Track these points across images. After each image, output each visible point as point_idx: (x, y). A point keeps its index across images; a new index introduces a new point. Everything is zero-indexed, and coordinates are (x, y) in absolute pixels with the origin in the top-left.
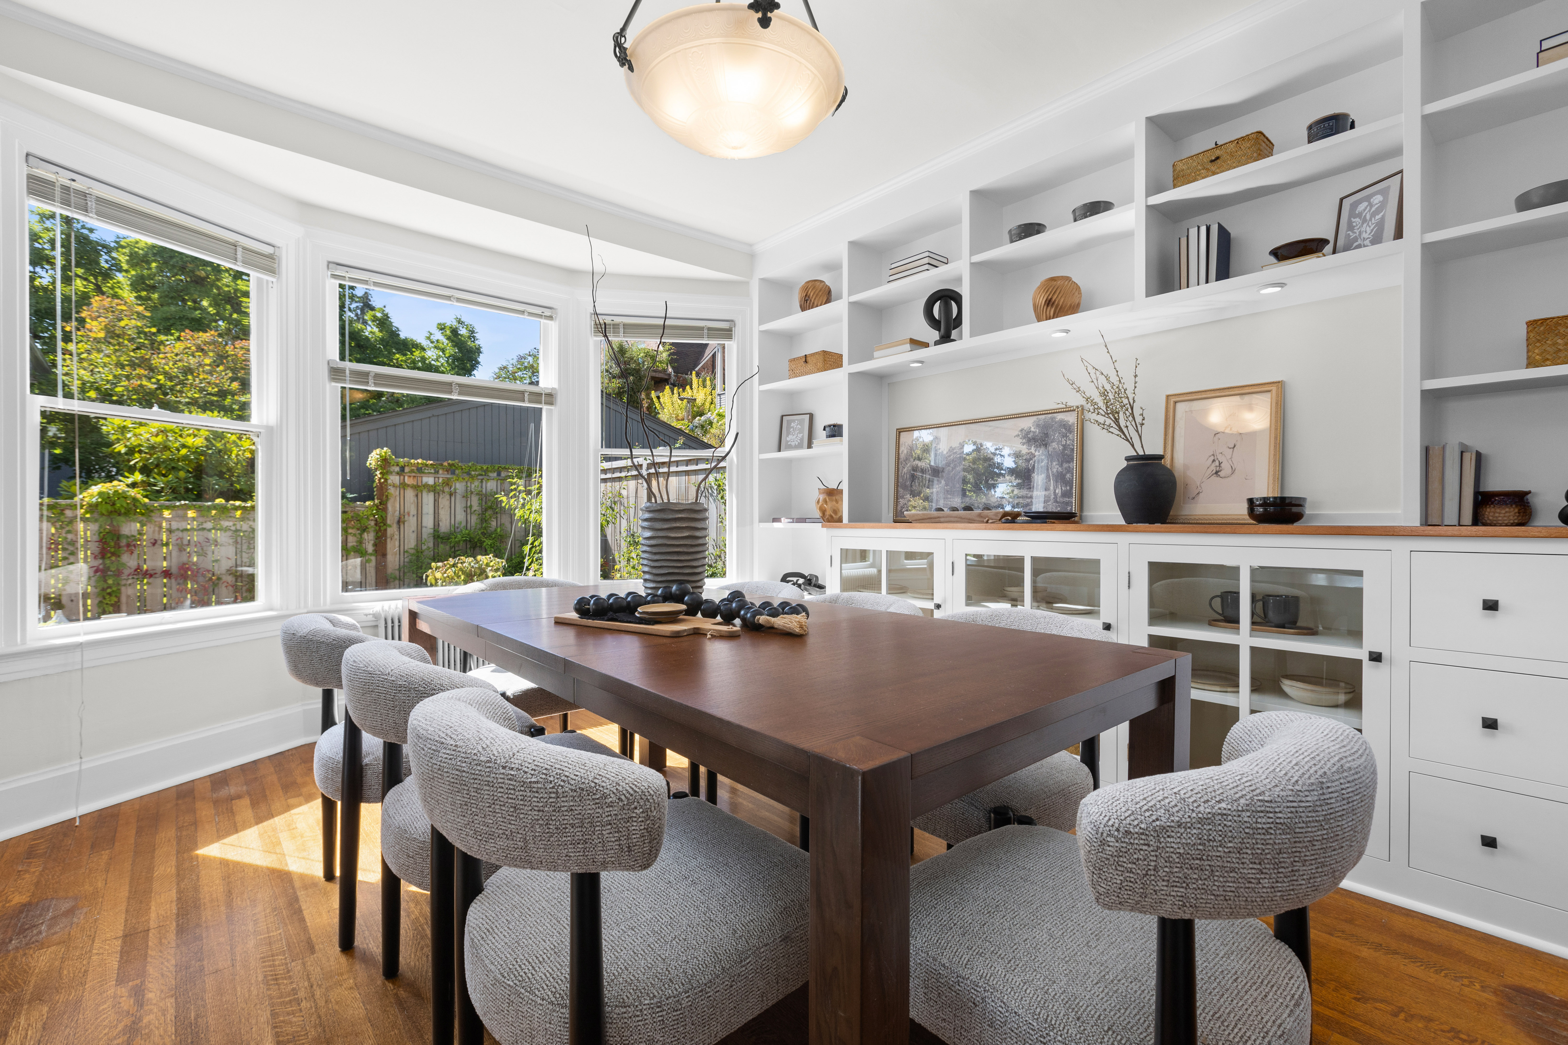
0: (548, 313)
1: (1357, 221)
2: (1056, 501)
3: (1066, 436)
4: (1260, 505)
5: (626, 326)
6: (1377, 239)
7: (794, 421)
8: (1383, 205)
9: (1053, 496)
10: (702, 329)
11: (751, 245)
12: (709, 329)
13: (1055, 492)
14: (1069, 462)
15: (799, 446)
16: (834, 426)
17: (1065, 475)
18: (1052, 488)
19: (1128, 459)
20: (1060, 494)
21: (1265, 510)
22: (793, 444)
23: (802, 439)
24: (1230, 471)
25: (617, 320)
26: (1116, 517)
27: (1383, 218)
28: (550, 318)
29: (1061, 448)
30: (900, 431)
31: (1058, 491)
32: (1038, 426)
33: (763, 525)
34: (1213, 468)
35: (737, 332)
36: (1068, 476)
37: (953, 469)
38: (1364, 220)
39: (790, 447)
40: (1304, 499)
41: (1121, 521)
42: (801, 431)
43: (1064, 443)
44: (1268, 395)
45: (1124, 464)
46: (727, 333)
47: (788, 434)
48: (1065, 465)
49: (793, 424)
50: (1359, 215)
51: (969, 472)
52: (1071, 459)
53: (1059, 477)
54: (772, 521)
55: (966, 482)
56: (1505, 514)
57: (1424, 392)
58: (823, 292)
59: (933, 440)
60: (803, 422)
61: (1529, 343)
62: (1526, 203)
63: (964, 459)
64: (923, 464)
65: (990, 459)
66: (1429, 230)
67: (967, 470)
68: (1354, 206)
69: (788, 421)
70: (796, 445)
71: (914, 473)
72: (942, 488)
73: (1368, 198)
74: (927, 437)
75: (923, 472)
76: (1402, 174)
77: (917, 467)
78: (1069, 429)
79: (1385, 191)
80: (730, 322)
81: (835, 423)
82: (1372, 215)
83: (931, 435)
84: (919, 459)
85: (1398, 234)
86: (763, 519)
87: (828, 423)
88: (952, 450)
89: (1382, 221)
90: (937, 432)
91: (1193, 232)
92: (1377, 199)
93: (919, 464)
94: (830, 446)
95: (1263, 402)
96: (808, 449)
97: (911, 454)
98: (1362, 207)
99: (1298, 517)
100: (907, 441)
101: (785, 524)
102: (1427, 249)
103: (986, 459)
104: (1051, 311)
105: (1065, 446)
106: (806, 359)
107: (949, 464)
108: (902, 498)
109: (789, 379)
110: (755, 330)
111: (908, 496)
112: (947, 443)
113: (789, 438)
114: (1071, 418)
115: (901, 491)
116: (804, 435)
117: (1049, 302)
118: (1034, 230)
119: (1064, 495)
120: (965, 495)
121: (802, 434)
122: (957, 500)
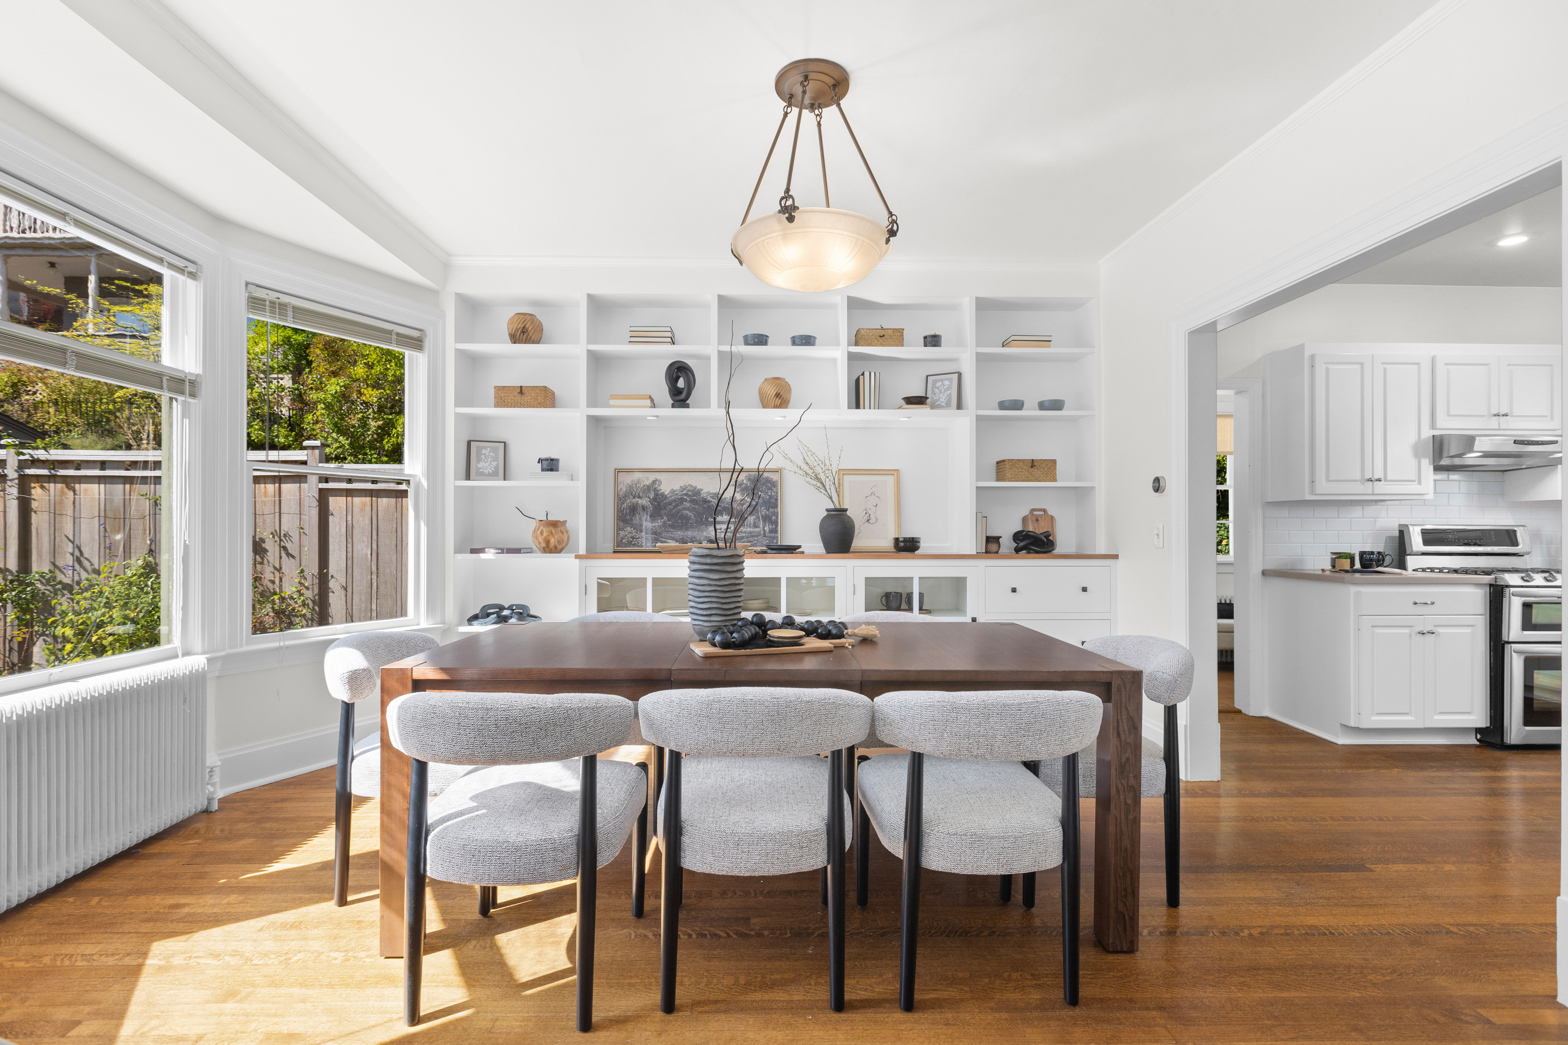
0: (191, 268)
1: (936, 390)
2: (765, 536)
3: (772, 490)
4: (902, 542)
5: (295, 309)
6: (948, 405)
7: (486, 448)
8: (950, 387)
9: (762, 532)
10: (390, 332)
11: (449, 255)
12: (398, 334)
13: (764, 529)
14: (774, 508)
15: (493, 475)
16: (552, 460)
17: (771, 517)
18: (761, 526)
19: (828, 510)
20: (768, 531)
21: (905, 544)
22: (486, 471)
23: (497, 468)
24: (875, 520)
25: (285, 299)
26: (819, 547)
27: (950, 394)
28: (193, 275)
29: (768, 497)
30: (618, 471)
31: (767, 528)
32: (749, 479)
33: (460, 556)
34: (866, 518)
35: (428, 343)
36: (774, 518)
37: (675, 507)
38: (941, 392)
39: (482, 476)
40: (919, 538)
41: (822, 550)
42: (495, 459)
43: (770, 494)
44: (892, 477)
45: (825, 513)
46: (417, 343)
47: (479, 460)
48: (771, 510)
49: (484, 451)
50: (938, 388)
51: (690, 511)
52: (775, 506)
53: (766, 519)
54: (474, 551)
55: (687, 518)
56: (993, 547)
57: (977, 487)
58: (539, 328)
59: (654, 482)
60: (495, 450)
61: (1003, 469)
62: (1003, 406)
63: (685, 500)
64: (644, 502)
65: (709, 502)
66: (978, 408)
67: (687, 509)
68: (935, 382)
69: (477, 447)
70: (489, 475)
71: (634, 509)
72: (665, 523)
73: (942, 381)
74: (648, 479)
75: (644, 508)
76: (960, 374)
77: (637, 503)
78: (774, 484)
79: (950, 380)
80: (420, 330)
81: (553, 457)
82: (945, 390)
83: (652, 477)
84: (639, 497)
85: (959, 406)
86: (458, 550)
87: (543, 457)
88: (673, 491)
89: (950, 396)
90: (659, 476)
91: (867, 374)
92: (947, 383)
93: (640, 501)
94: (550, 480)
95: (890, 480)
96: (504, 480)
97: (632, 492)
98: (939, 384)
99: (917, 548)
100: (627, 480)
101: (490, 555)
102: (979, 418)
103: (705, 501)
104: (778, 402)
105: (770, 496)
106: (521, 390)
107: (670, 503)
108: (622, 529)
109: (496, 406)
110: (451, 346)
111: (629, 529)
112: (669, 486)
113: (479, 466)
114: (774, 477)
115: (621, 524)
116: (498, 465)
117: (778, 395)
118: (761, 340)
119: (771, 531)
120: (687, 529)
121: (494, 464)
122: (679, 534)
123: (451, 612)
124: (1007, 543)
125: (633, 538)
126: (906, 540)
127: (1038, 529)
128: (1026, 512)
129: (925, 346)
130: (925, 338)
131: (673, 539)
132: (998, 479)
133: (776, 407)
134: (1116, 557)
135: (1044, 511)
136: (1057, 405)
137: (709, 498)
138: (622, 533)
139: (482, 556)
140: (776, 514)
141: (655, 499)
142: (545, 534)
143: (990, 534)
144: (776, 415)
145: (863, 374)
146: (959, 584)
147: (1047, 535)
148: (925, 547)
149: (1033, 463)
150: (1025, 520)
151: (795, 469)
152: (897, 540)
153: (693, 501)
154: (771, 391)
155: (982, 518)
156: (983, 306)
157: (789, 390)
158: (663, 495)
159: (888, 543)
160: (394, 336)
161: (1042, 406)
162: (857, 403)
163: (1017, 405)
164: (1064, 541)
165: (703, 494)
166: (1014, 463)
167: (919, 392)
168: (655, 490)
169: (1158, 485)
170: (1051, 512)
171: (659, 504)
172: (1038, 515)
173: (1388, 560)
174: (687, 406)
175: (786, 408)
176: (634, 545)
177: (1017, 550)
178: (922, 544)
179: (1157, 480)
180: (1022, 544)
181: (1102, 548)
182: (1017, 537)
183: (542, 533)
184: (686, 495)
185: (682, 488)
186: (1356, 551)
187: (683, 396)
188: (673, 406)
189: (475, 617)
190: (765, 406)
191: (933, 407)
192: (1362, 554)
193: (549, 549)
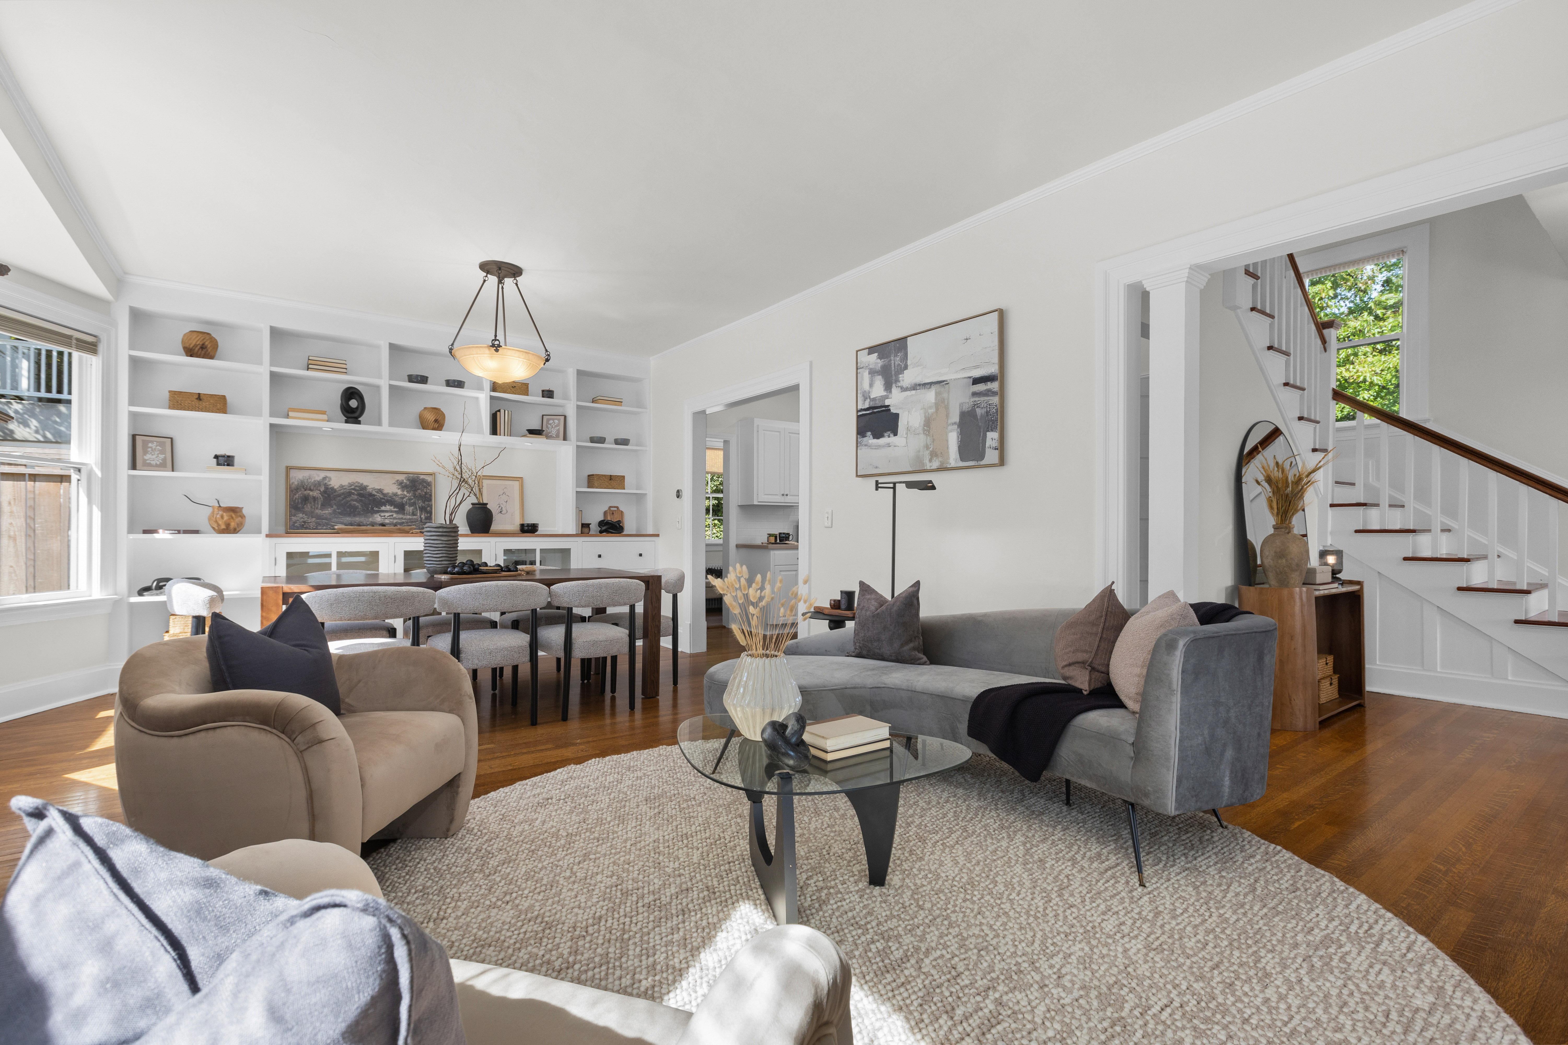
1: (549, 426)
2: (422, 522)
3: (427, 488)
4: (525, 525)
6: (557, 436)
7: (152, 442)
8: (558, 425)
9: (420, 519)
10: (70, 337)
11: (126, 273)
12: (78, 340)
13: (421, 517)
15: (162, 466)
16: (229, 457)
17: (427, 508)
18: (419, 514)
19: (473, 504)
20: (424, 518)
21: (528, 527)
22: (153, 463)
23: (164, 460)
24: (506, 511)
26: (469, 529)
29: (424, 493)
30: (288, 469)
31: (423, 516)
32: (408, 480)
33: (131, 536)
34: (500, 509)
35: (101, 348)
37: (343, 498)
38: (552, 427)
39: (148, 466)
40: (538, 523)
41: (468, 532)
42: (162, 453)
43: (425, 491)
44: (517, 481)
45: (471, 506)
46: (91, 347)
47: (145, 453)
48: (427, 503)
49: (150, 444)
50: (550, 424)
51: (358, 502)
52: (430, 500)
53: (423, 509)
54: (145, 532)
55: (355, 508)
56: (586, 530)
57: (577, 492)
58: (215, 345)
59: (325, 478)
60: (162, 444)
61: (592, 480)
62: (592, 440)
63: (353, 494)
64: (315, 494)
65: (374, 495)
66: (578, 441)
67: (355, 500)
68: (548, 420)
69: (143, 441)
70: (157, 465)
71: (306, 499)
72: (334, 511)
73: (553, 420)
74: (318, 476)
75: (315, 499)
76: (565, 417)
77: (309, 495)
78: (429, 484)
79: (559, 420)
80: (95, 336)
81: (228, 454)
82: (555, 426)
83: (322, 475)
84: (310, 490)
85: (565, 439)
86: (131, 530)
87: (218, 453)
88: (342, 486)
89: (558, 430)
90: (328, 474)
91: (502, 411)
92: (556, 421)
93: (311, 493)
94: (225, 473)
95: (516, 484)
96: (173, 471)
97: (303, 486)
98: (551, 422)
99: (537, 531)
100: (298, 477)
101: (163, 535)
102: (578, 447)
103: (371, 495)
104: (436, 425)
105: (426, 493)
106: (199, 397)
107: (339, 496)
108: (294, 515)
109: (170, 408)
110: (124, 352)
111: (301, 515)
112: (337, 482)
113: (146, 457)
114: (429, 479)
115: (293, 511)
116: (165, 457)
117: (436, 421)
118: (423, 380)
119: (426, 518)
120: (355, 516)
121: (162, 456)
122: (348, 519)
123: (122, 583)
124: (594, 528)
125: (304, 522)
126: (528, 525)
127: (615, 519)
128: (606, 509)
129: (543, 397)
130: (543, 391)
131: (342, 523)
132: (588, 487)
133: (434, 429)
134: (658, 535)
135: (617, 507)
136: (625, 442)
137: (374, 493)
138: (294, 518)
139: (155, 535)
140: (431, 506)
141: (325, 492)
142: (226, 518)
143: (584, 522)
144: (434, 435)
145: (499, 411)
146: (565, 553)
147: (619, 522)
148: (541, 530)
149: (611, 478)
150: (605, 513)
151: (447, 473)
152: (522, 525)
153: (360, 495)
154: (431, 417)
155: (580, 512)
156: (580, 374)
157: (443, 415)
158: (332, 489)
159: (515, 526)
160: (74, 341)
161: (617, 442)
162: (494, 431)
163: (602, 440)
164: (629, 525)
165: (369, 489)
166: (600, 477)
167: (536, 426)
168: (325, 485)
169: (679, 494)
170: (621, 509)
171: (329, 495)
172: (614, 510)
173: (791, 538)
174: (359, 423)
175: (441, 430)
176: (306, 528)
177: (601, 532)
178: (540, 528)
179: (678, 491)
180: (604, 528)
181: (650, 531)
182: (601, 524)
183: (222, 517)
184: (354, 489)
185: (350, 485)
186: (777, 533)
187: (356, 415)
188: (346, 422)
189: (147, 589)
190: (424, 427)
191: (548, 437)
192: (780, 534)
193: (228, 529)
